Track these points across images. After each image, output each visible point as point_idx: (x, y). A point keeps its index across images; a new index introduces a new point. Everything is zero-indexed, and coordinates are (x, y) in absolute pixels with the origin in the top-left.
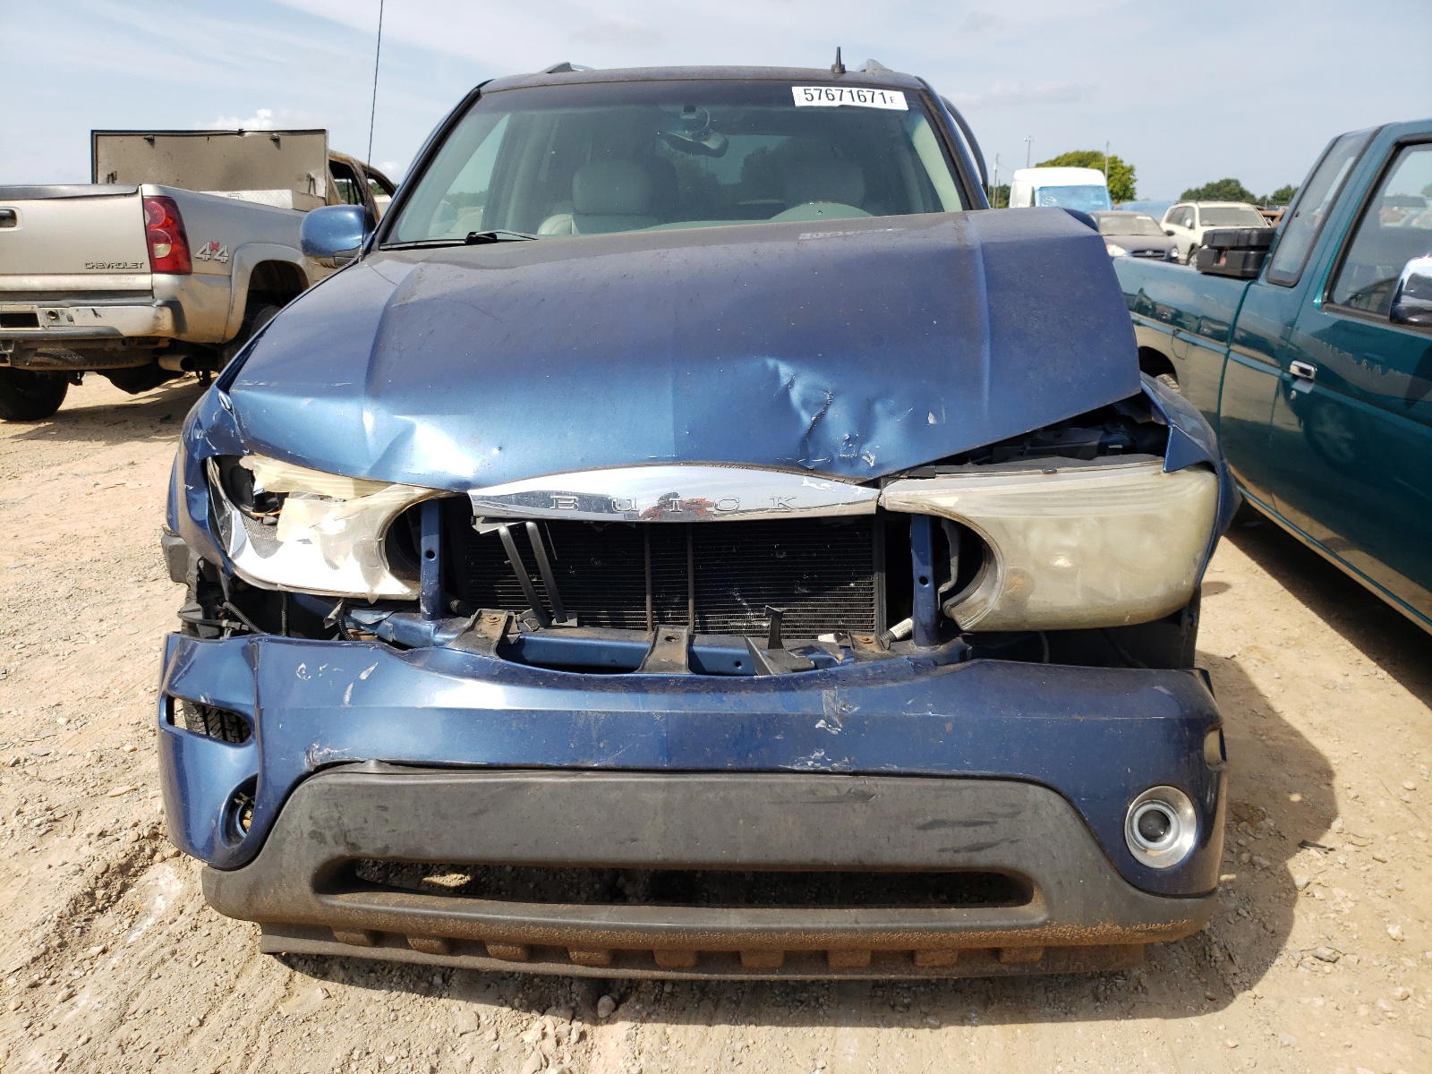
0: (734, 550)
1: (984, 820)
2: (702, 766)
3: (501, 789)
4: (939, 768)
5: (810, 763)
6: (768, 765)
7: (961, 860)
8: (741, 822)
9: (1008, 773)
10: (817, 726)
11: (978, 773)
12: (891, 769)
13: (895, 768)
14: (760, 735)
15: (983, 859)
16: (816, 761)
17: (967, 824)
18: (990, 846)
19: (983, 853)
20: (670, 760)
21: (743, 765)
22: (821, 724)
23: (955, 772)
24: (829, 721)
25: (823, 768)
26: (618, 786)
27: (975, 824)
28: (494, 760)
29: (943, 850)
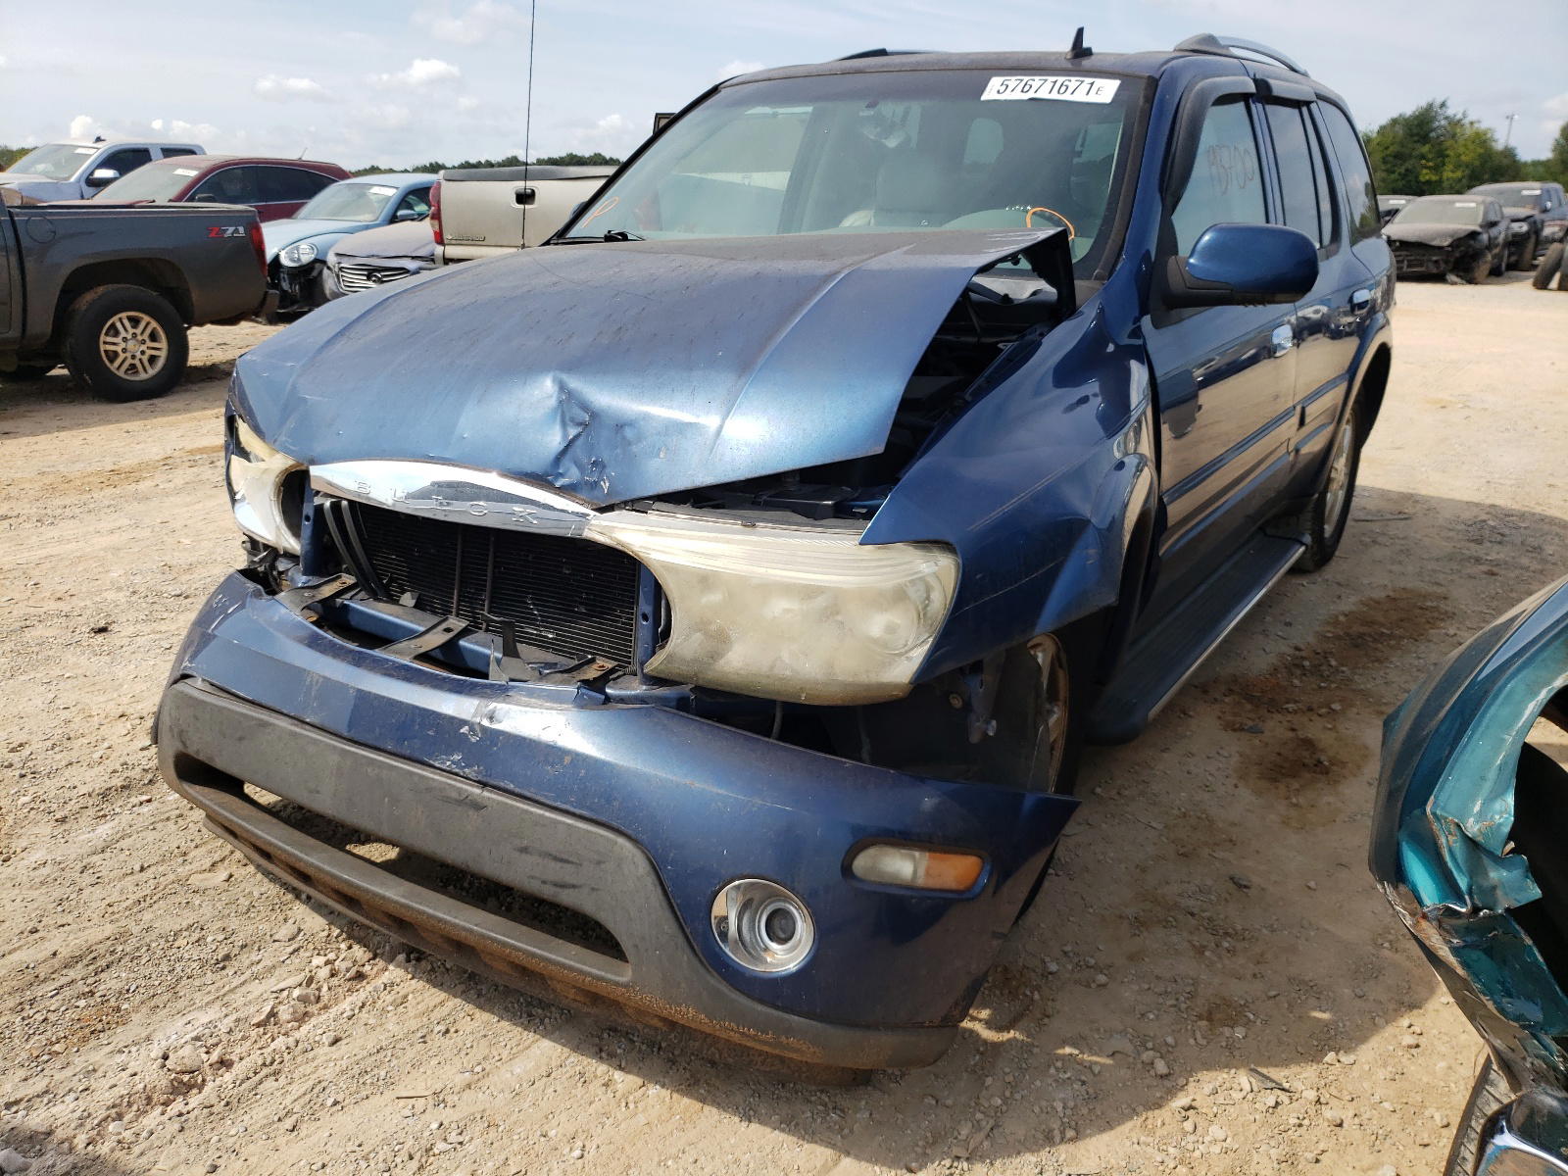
0: (530, 558)
1: (571, 859)
2: (370, 742)
3: (254, 722)
4: (546, 797)
5: (448, 763)
6: (417, 755)
7: (547, 892)
8: (386, 799)
9: (603, 819)
10: (462, 731)
11: (578, 811)
12: (508, 787)
13: (511, 787)
14: (417, 727)
15: (567, 898)
16: (453, 763)
17: (556, 859)
18: (574, 886)
19: (567, 891)
20: (349, 731)
21: (399, 750)
22: (465, 730)
23: (558, 804)
24: (472, 729)
25: (457, 770)
26: (315, 742)
27: (562, 860)
28: (258, 699)
29: (533, 877)
